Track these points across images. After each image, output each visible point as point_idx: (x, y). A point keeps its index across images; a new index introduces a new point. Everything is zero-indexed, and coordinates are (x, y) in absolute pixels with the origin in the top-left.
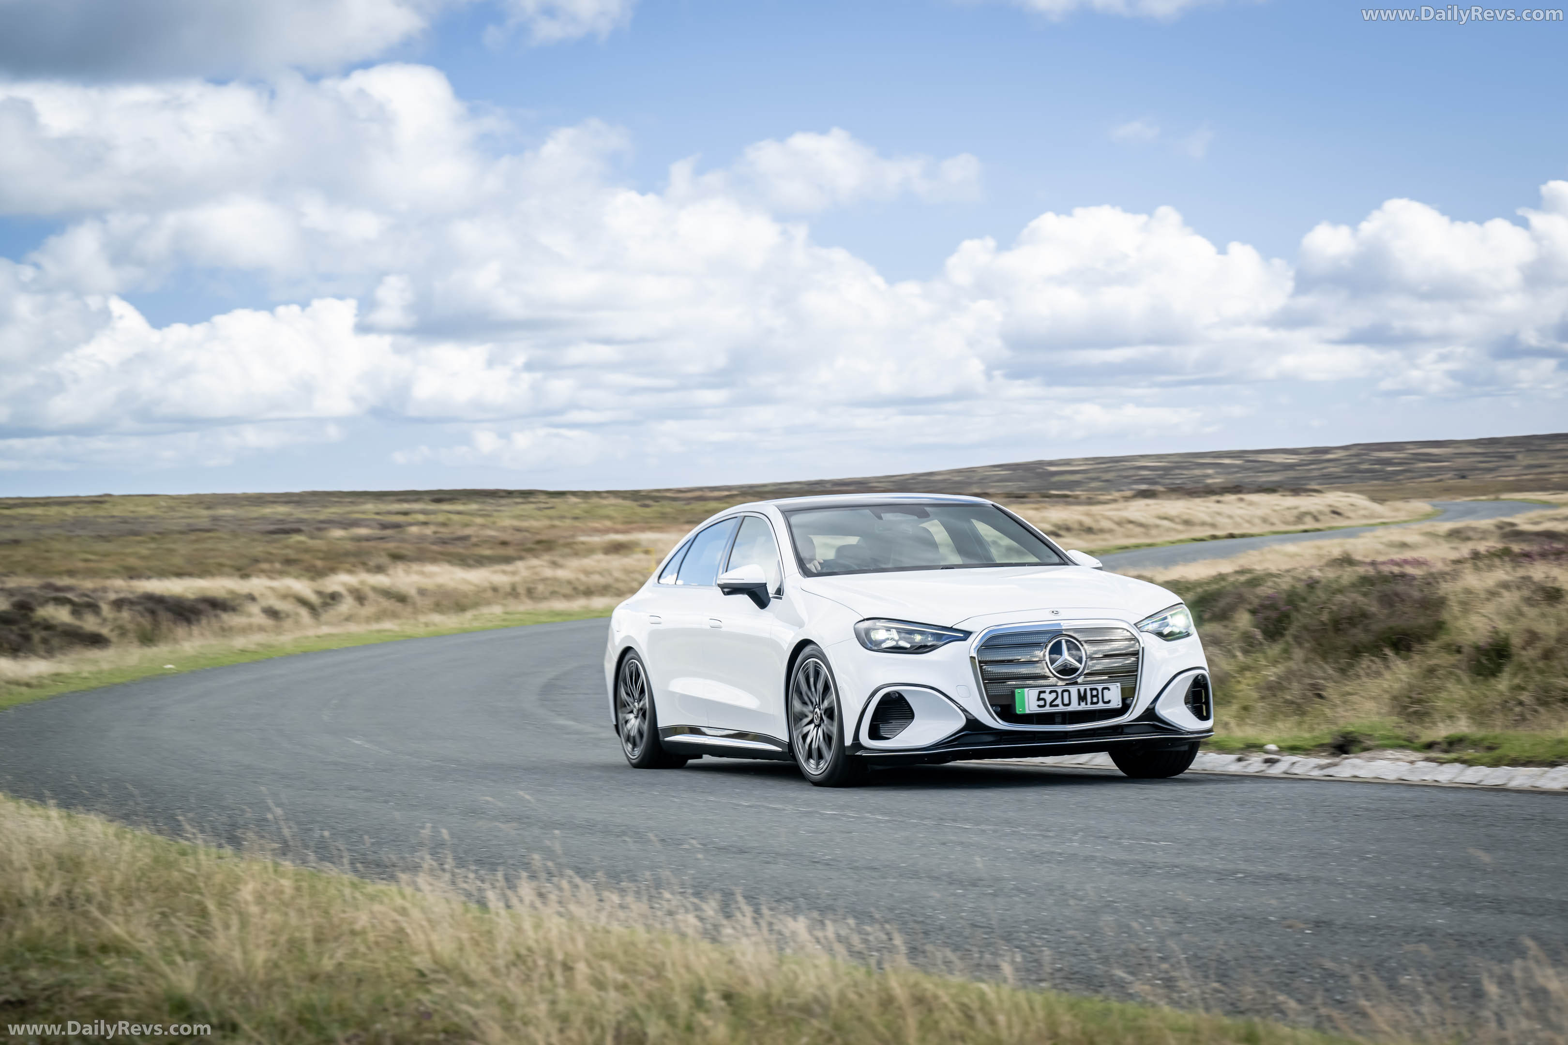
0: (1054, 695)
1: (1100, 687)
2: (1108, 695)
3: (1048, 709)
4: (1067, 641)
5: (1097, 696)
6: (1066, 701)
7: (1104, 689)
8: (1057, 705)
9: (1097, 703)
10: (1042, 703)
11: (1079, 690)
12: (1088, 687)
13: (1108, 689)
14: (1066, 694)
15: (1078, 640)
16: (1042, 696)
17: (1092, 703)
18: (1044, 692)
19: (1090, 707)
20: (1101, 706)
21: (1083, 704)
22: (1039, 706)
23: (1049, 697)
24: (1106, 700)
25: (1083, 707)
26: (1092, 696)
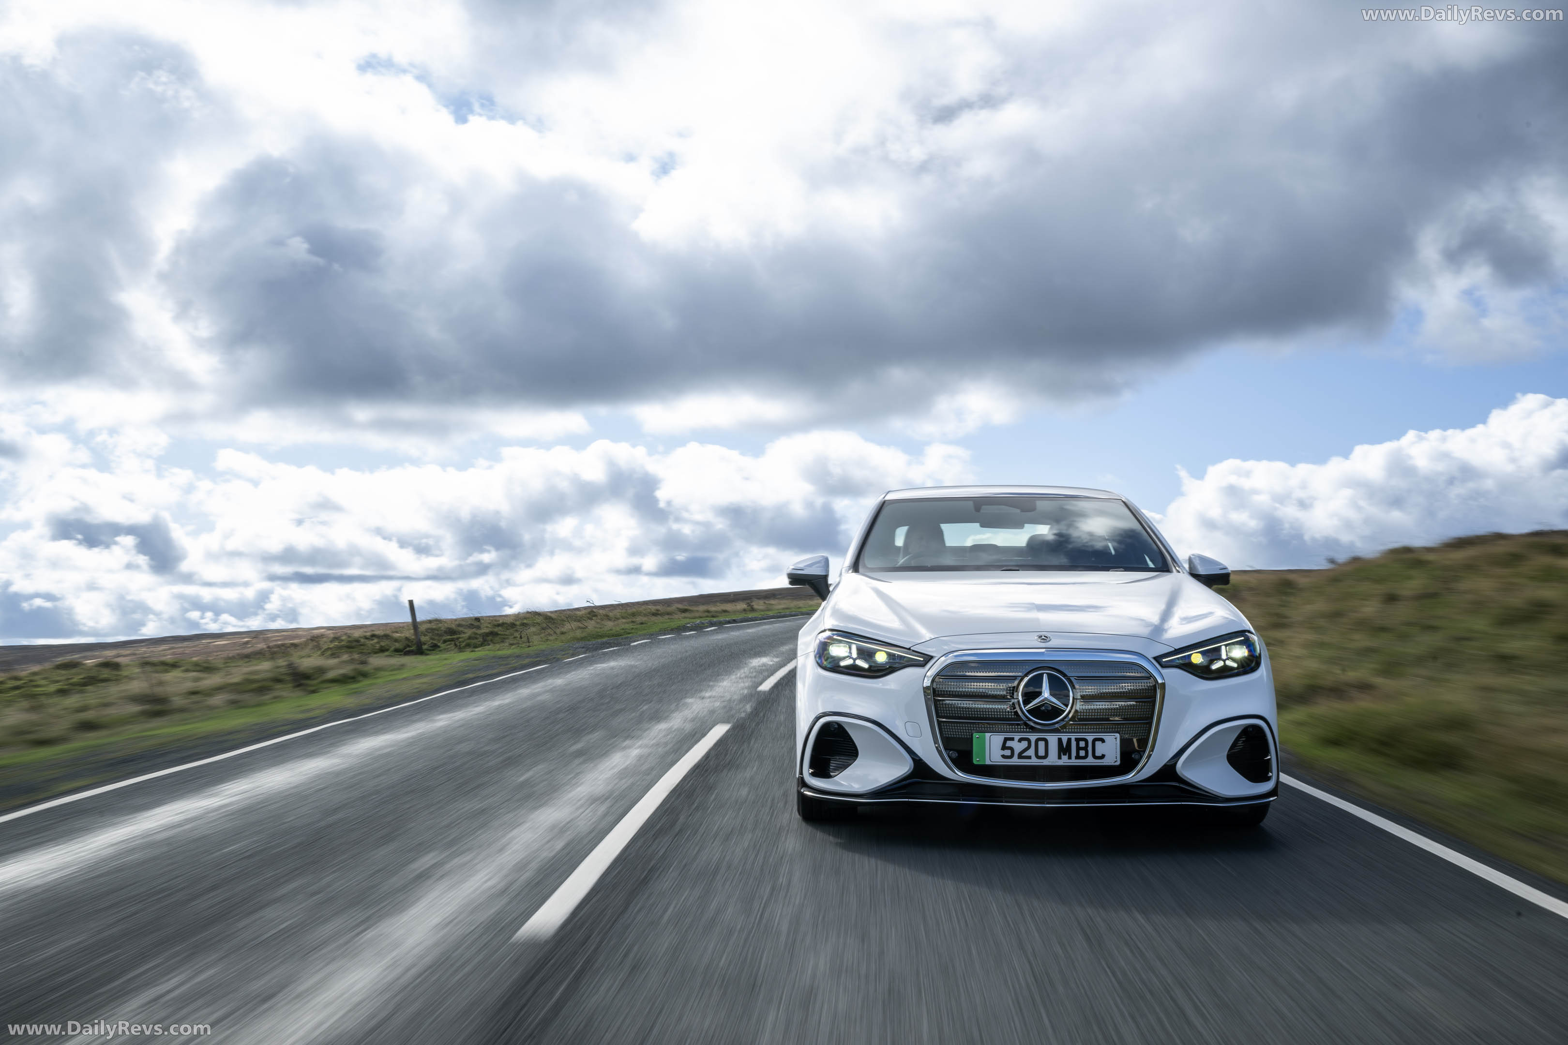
0: (1024, 744)
1: (1090, 738)
2: (1100, 749)
3: (1015, 761)
4: (1049, 675)
5: (1085, 749)
6: (1041, 752)
7: (1095, 740)
8: (1029, 757)
9: (1086, 757)
10: (1008, 753)
11: (1060, 740)
12: (1073, 737)
13: (1103, 741)
14: (1041, 744)
15: (1065, 675)
16: (1009, 744)
17: (1078, 757)
18: (1012, 739)
19: (1074, 762)
20: (1090, 761)
21: (1065, 758)
22: (1004, 756)
23: (1018, 747)
24: (1098, 754)
25: (1065, 761)
26: (1079, 749)
